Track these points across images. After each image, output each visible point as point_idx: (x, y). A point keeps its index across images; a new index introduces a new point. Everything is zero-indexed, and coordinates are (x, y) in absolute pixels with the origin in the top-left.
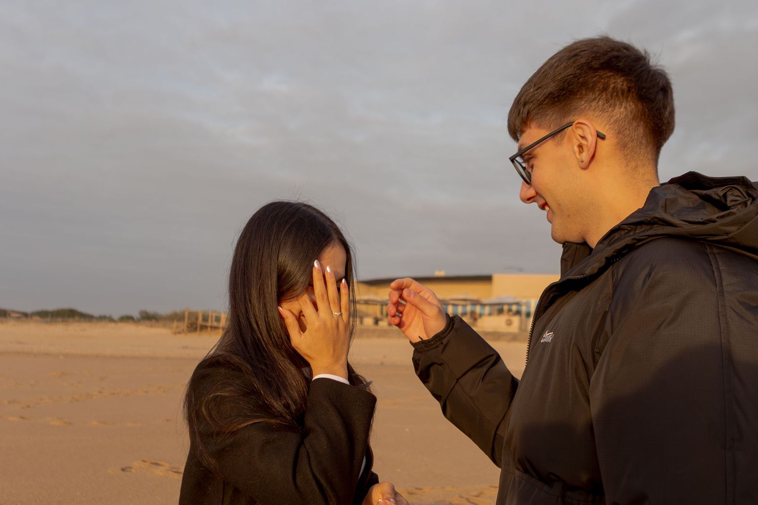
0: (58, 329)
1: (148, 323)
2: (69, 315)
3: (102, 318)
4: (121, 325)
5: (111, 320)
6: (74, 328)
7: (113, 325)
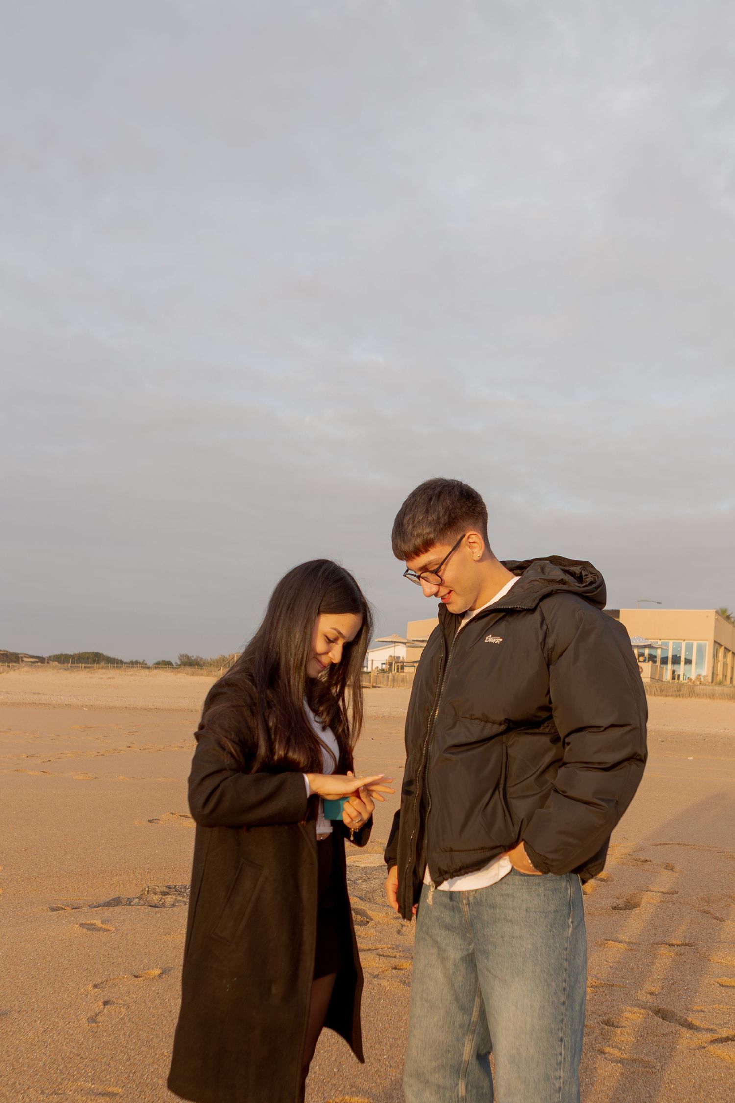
0: (81, 677)
1: (189, 669)
2: (93, 660)
3: (134, 664)
4: (156, 672)
5: (145, 666)
6: (100, 676)
7: (147, 671)
